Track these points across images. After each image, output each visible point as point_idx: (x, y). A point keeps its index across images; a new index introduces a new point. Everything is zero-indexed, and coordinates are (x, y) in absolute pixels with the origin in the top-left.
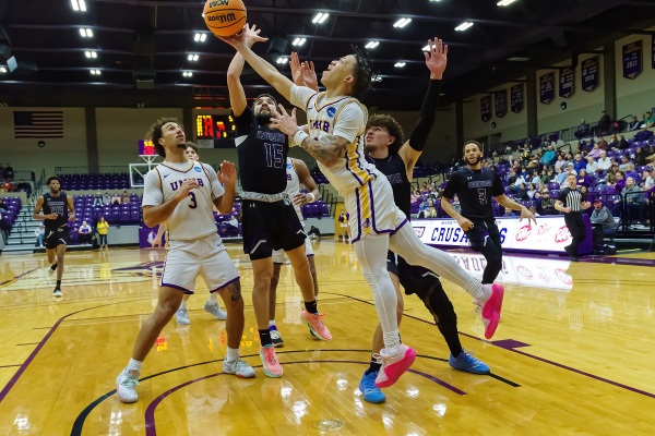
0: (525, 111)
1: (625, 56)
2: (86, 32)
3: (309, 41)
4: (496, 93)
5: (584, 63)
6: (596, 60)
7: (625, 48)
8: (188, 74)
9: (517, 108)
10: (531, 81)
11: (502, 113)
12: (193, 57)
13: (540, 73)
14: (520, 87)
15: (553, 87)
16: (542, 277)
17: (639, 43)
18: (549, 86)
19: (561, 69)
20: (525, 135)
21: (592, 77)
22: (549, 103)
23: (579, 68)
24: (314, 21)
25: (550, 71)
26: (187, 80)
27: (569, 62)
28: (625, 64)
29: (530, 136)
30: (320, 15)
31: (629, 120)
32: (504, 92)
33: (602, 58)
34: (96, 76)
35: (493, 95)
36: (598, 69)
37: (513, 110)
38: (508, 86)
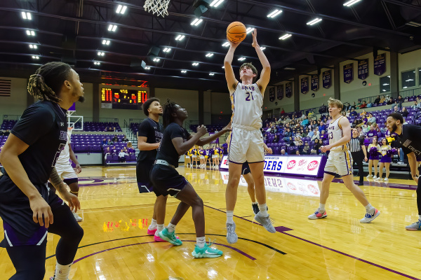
0: (293, 97)
1: (345, 71)
2: (31, 33)
3: (173, 50)
4: (278, 86)
5: (324, 73)
6: (329, 72)
7: (345, 67)
8: (97, 63)
9: (289, 95)
10: (297, 81)
11: (281, 97)
12: (101, 54)
13: (302, 77)
14: (291, 84)
15: (308, 85)
16: (302, 189)
17: (352, 65)
18: (306, 84)
19: (312, 76)
20: (293, 110)
21: (328, 81)
22: (305, 93)
23: (321, 76)
24: (177, 39)
25: (306, 76)
26: (96, 67)
27: (316, 72)
28: (345, 76)
29: (295, 110)
30: (180, 36)
31: (347, 105)
32: (282, 86)
33: (333, 71)
34: (36, 60)
35: (276, 88)
36: (331, 77)
37: (287, 96)
38: (284, 83)
